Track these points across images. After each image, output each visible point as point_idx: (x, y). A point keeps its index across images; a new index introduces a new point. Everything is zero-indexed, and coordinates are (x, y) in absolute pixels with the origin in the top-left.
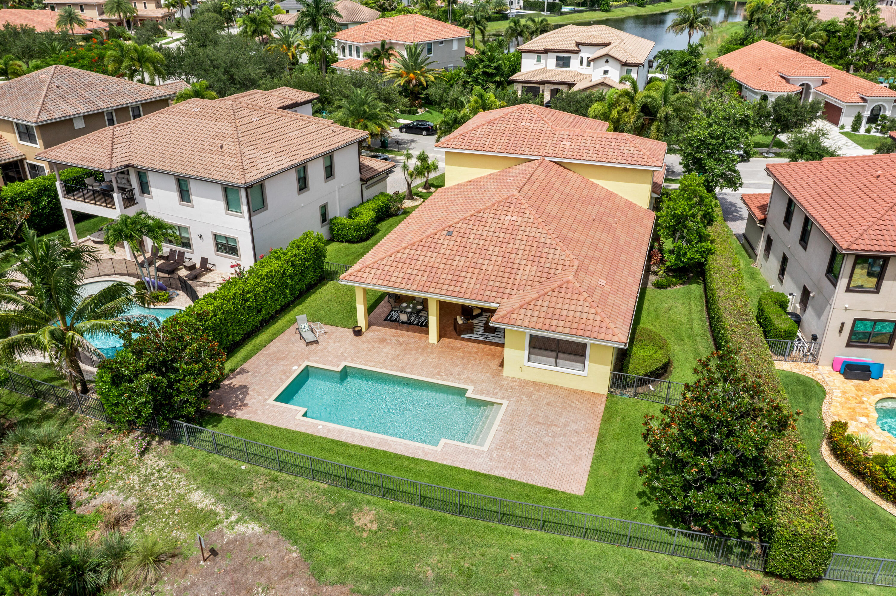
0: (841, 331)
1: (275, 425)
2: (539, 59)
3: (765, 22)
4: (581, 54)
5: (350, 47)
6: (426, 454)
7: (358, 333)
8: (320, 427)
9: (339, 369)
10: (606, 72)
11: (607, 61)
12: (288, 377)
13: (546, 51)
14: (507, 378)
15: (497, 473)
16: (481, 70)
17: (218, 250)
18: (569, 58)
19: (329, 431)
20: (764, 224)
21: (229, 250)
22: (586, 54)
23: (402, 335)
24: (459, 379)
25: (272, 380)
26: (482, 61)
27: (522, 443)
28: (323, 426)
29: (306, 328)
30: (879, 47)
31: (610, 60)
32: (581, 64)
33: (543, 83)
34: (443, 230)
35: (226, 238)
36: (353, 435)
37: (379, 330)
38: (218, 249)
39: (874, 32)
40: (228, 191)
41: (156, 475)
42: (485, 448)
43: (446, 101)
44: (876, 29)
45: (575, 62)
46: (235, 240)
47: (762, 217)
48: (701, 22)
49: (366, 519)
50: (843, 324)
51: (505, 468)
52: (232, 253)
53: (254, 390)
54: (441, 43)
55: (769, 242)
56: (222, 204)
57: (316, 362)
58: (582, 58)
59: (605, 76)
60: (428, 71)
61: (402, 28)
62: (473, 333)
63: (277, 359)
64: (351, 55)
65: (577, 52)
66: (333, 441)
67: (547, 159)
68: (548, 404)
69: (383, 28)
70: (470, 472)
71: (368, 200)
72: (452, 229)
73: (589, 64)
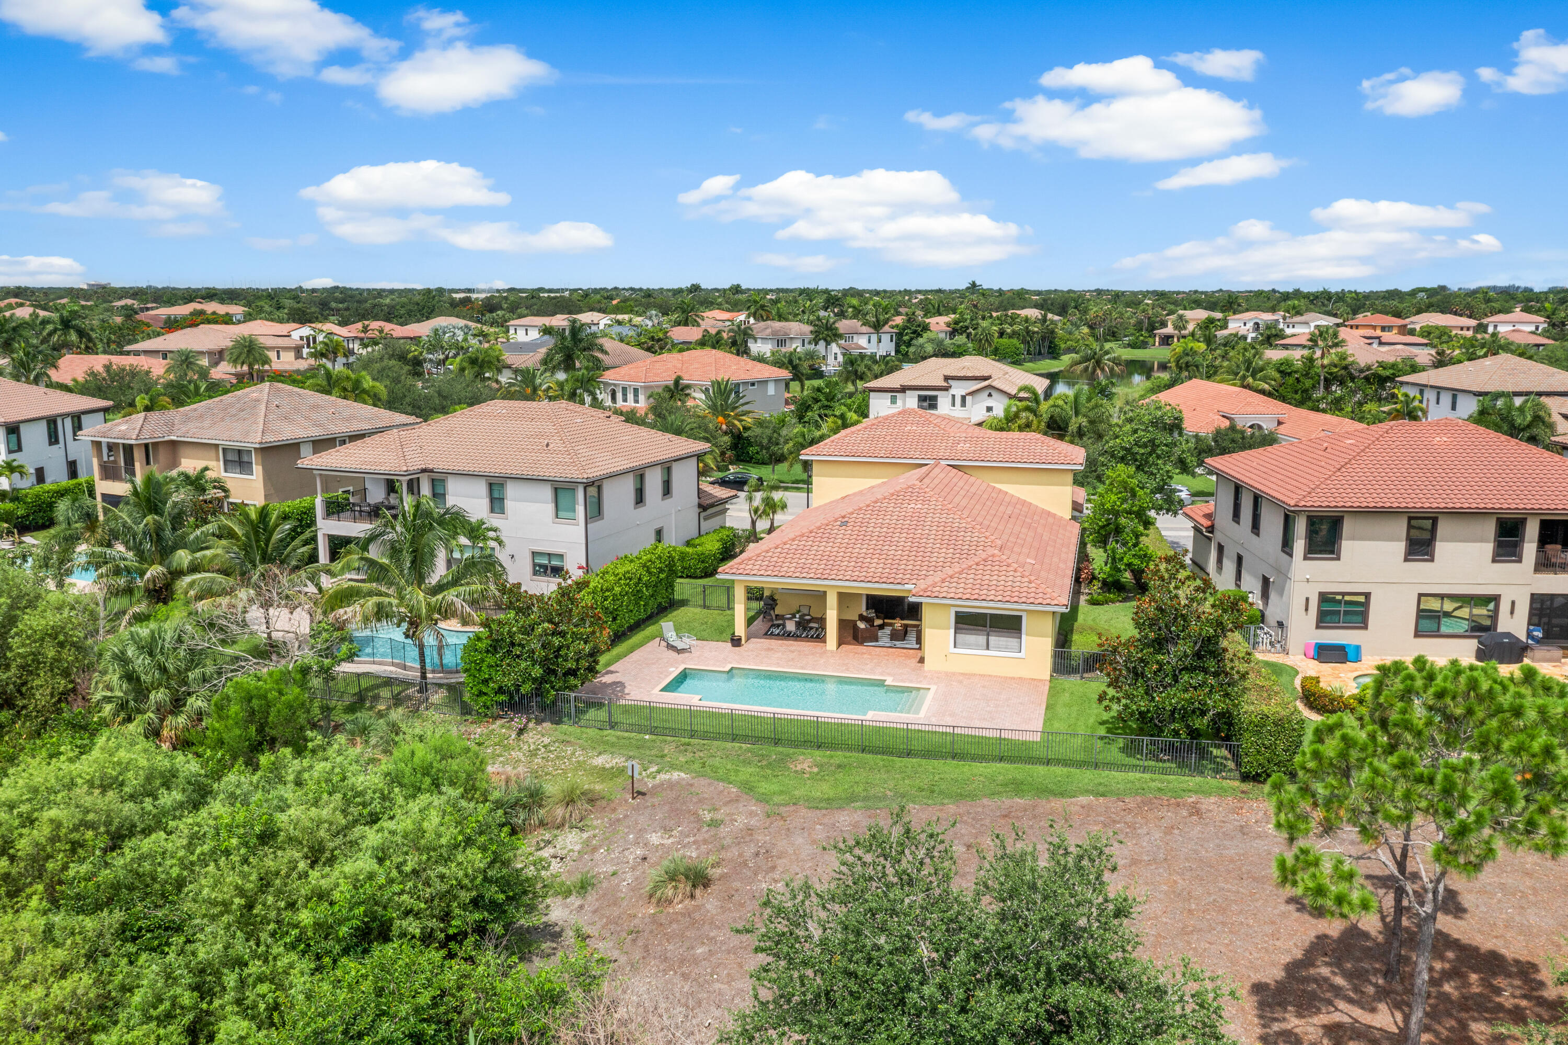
0: (1307, 610)
2: (894, 401)
3: (1197, 367)
4: (952, 391)
5: (624, 390)
6: (855, 720)
7: (736, 642)
9: (727, 669)
10: (989, 409)
11: (990, 395)
12: (667, 676)
13: (903, 389)
14: (929, 672)
17: (535, 573)
18: (935, 398)
20: (1212, 532)
21: (552, 571)
22: (959, 389)
23: (792, 646)
24: (873, 673)
25: (650, 677)
26: (817, 401)
27: (962, 711)
29: (674, 638)
31: (993, 393)
32: (953, 405)
35: (549, 555)
38: (535, 571)
39: (1343, 372)
40: (560, 492)
41: (543, 750)
42: (921, 715)
44: (1345, 368)
45: (944, 401)
46: (561, 556)
47: (1209, 523)
49: (805, 766)
50: (1307, 599)
51: (946, 726)
54: (753, 384)
55: (1221, 549)
56: (550, 510)
57: (695, 665)
58: (953, 396)
60: (746, 413)
61: (696, 365)
62: (875, 639)
63: (647, 664)
64: (625, 400)
65: (946, 389)
66: (744, 715)
67: (943, 463)
69: (670, 365)
70: (910, 730)
71: (707, 534)
72: (846, 520)
73: (963, 404)
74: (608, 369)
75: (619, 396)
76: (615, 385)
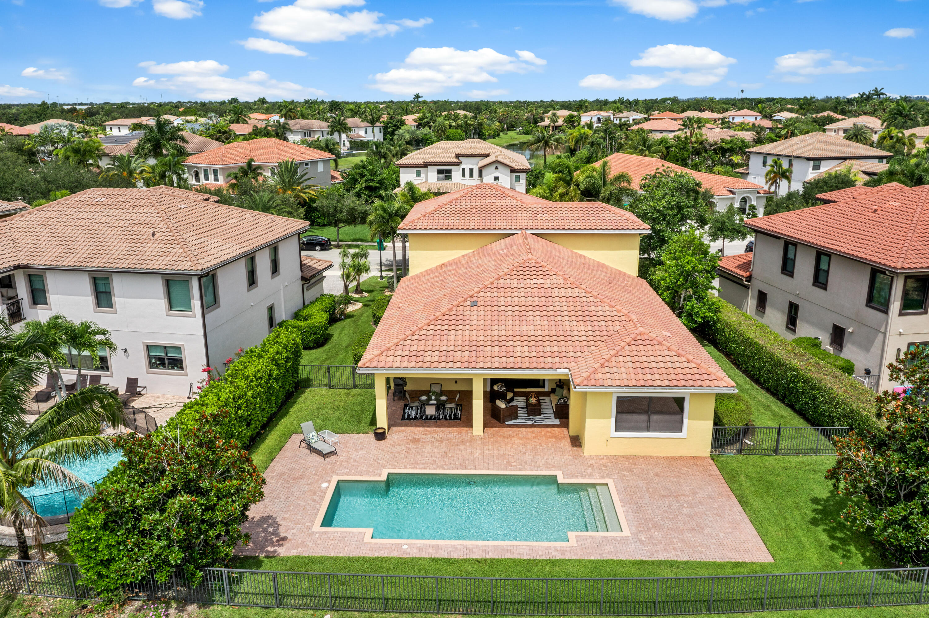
1: (341, 555)
2: (418, 174)
4: (463, 166)
5: (206, 171)
6: (562, 552)
7: (380, 436)
8: (405, 547)
9: (384, 478)
10: (496, 179)
11: (497, 168)
12: (323, 497)
13: (426, 165)
14: (591, 457)
15: (661, 557)
16: (364, 185)
17: (151, 367)
18: (449, 171)
19: (419, 549)
20: (749, 281)
21: (169, 364)
22: (467, 164)
23: (436, 432)
24: (538, 466)
25: (302, 503)
26: (362, 176)
27: (662, 519)
28: (408, 545)
29: (316, 438)
31: (500, 167)
32: (464, 176)
34: (465, 301)
35: (165, 347)
36: (455, 548)
37: (402, 431)
38: (151, 365)
39: (700, 146)
40: (171, 284)
42: (626, 532)
43: (341, 212)
44: (701, 143)
45: (456, 174)
46: (178, 349)
47: (748, 274)
48: (554, 141)
50: (899, 350)
51: (665, 550)
52: (173, 368)
53: (284, 519)
54: (307, 164)
55: (762, 296)
56: (163, 303)
57: (348, 474)
58: (464, 170)
59: (495, 183)
60: (308, 187)
61: (262, 151)
62: (516, 418)
63: (294, 479)
64: (207, 179)
65: (458, 164)
66: (433, 560)
68: (657, 475)
69: (240, 151)
70: (633, 563)
72: (475, 299)
73: (471, 175)
74: (190, 155)
75: (202, 176)
76: (197, 167)
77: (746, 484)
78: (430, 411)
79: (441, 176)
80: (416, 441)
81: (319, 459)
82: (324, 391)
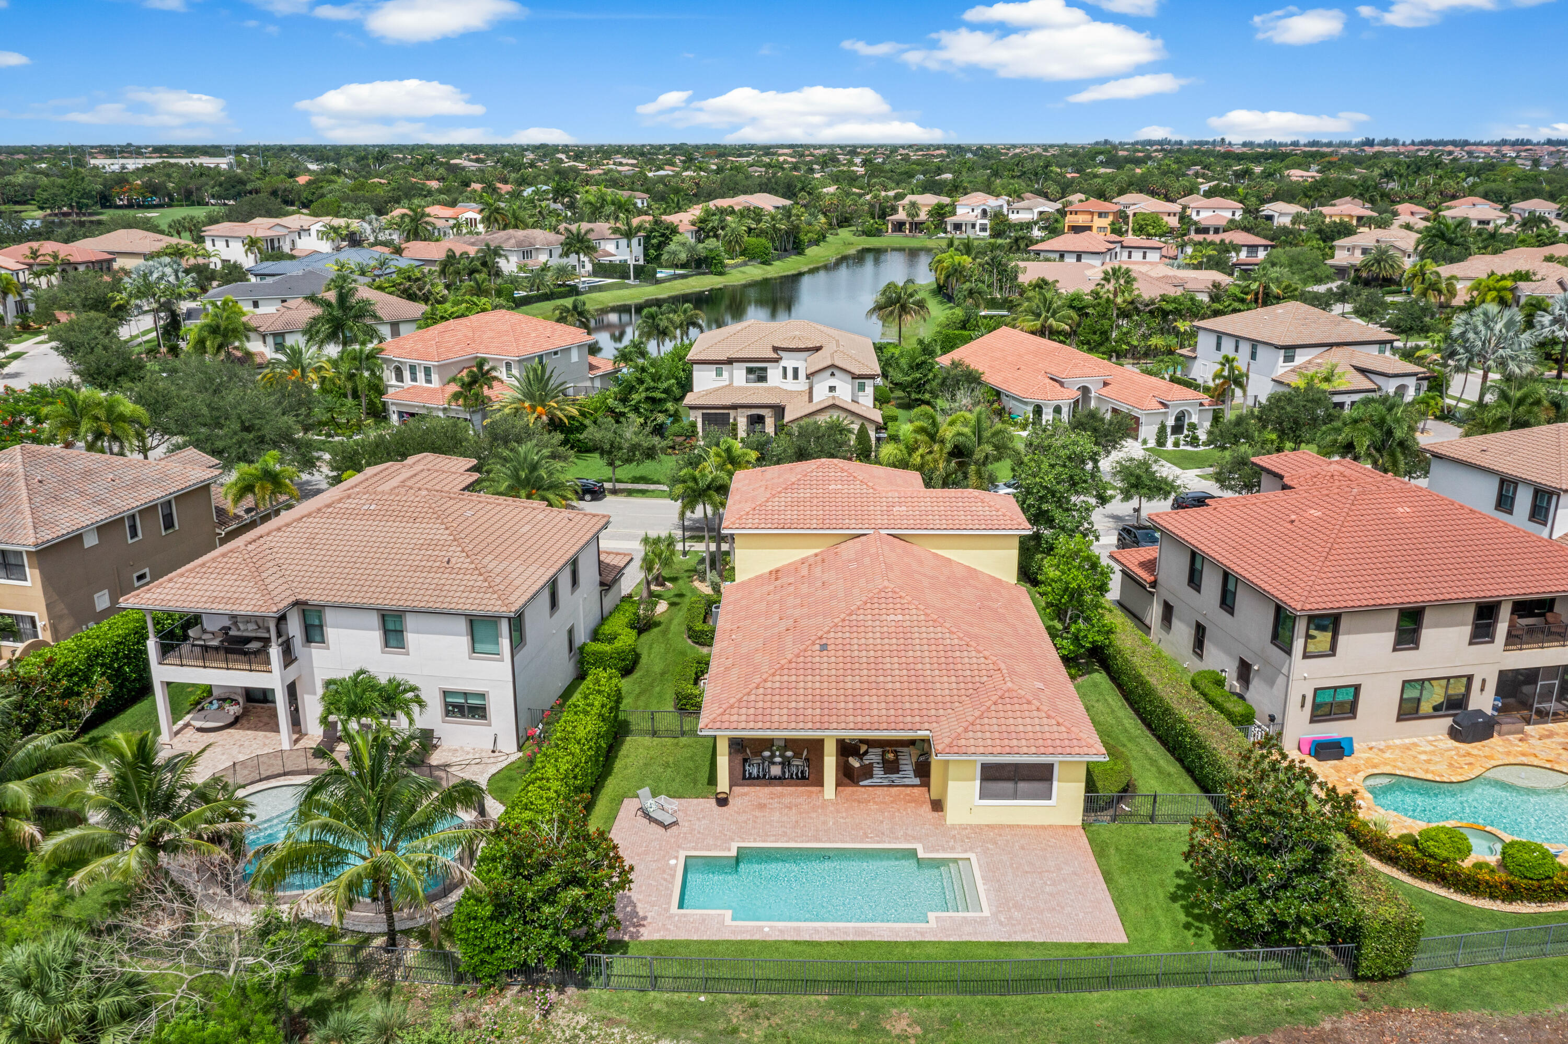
0: (1303, 706)
1: (705, 938)
2: (719, 373)
3: (980, 293)
4: (783, 363)
5: (413, 369)
6: (922, 934)
7: (723, 802)
8: (766, 929)
9: (734, 853)
11: (833, 374)
12: (673, 876)
13: (730, 362)
14: (953, 827)
15: (1018, 938)
18: (765, 369)
19: (781, 931)
20: (1154, 587)
22: (789, 362)
24: (897, 838)
25: (654, 883)
27: (1023, 898)
28: (770, 927)
29: (654, 807)
30: (1139, 325)
31: (837, 372)
32: (785, 376)
33: (735, 407)
34: (813, 644)
36: (816, 930)
37: (745, 794)
40: (475, 624)
41: (583, 1036)
42: (986, 913)
43: (621, 449)
44: (1133, 302)
45: (774, 374)
47: (1152, 578)
49: (903, 1024)
50: (1304, 697)
51: (1024, 931)
52: (473, 717)
54: (556, 353)
55: (1168, 611)
56: (465, 644)
57: (695, 849)
59: (831, 394)
60: (564, 401)
61: (490, 334)
62: (871, 777)
63: (638, 855)
64: (414, 379)
65: (776, 361)
66: (796, 943)
68: (1023, 848)
69: (460, 335)
70: (991, 944)
71: (611, 614)
72: (824, 641)
73: (796, 376)
75: (407, 374)
76: (398, 362)
77: (1114, 859)
78: (776, 770)
79: (752, 376)
80: (762, 807)
81: (661, 830)
82: (647, 740)
